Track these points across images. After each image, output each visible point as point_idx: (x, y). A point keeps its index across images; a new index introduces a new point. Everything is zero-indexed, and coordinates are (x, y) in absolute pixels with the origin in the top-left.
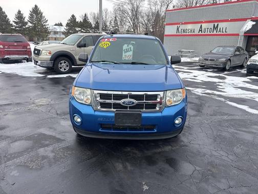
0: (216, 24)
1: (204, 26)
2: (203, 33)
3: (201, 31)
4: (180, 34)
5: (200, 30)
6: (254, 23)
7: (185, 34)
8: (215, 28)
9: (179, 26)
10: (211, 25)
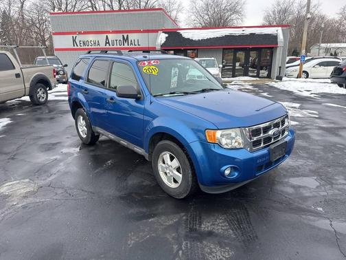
0: (125, 35)
1: (111, 37)
2: (111, 46)
3: (109, 43)
4: (79, 47)
5: (106, 43)
6: (167, 35)
7: (87, 47)
8: (126, 40)
9: (74, 36)
10: (119, 36)
